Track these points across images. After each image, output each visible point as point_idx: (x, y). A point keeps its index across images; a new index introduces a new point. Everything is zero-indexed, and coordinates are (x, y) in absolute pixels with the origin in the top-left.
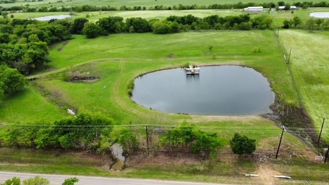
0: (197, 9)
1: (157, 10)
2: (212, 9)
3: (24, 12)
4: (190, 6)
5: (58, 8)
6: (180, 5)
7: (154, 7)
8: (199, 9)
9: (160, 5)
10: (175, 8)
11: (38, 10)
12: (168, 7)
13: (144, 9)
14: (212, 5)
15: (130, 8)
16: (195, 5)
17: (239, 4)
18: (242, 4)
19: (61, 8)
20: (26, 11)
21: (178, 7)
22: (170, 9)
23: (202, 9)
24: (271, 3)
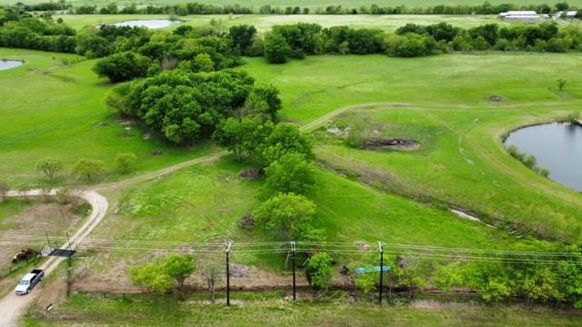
0: (405, 13)
1: (332, 13)
2: (434, 13)
3: (71, 13)
4: (394, 7)
5: (139, 7)
6: (374, 6)
7: (325, 9)
8: (410, 13)
9: (335, 5)
10: (364, 12)
11: (99, 9)
12: (351, 8)
13: (306, 12)
14: (433, 7)
15: (278, 9)
16: (403, 6)
17: (484, 6)
18: (490, 5)
19: (145, 6)
20: (74, 11)
21: (369, 8)
22: (354, 12)
23: (415, 14)
24: (544, 5)
